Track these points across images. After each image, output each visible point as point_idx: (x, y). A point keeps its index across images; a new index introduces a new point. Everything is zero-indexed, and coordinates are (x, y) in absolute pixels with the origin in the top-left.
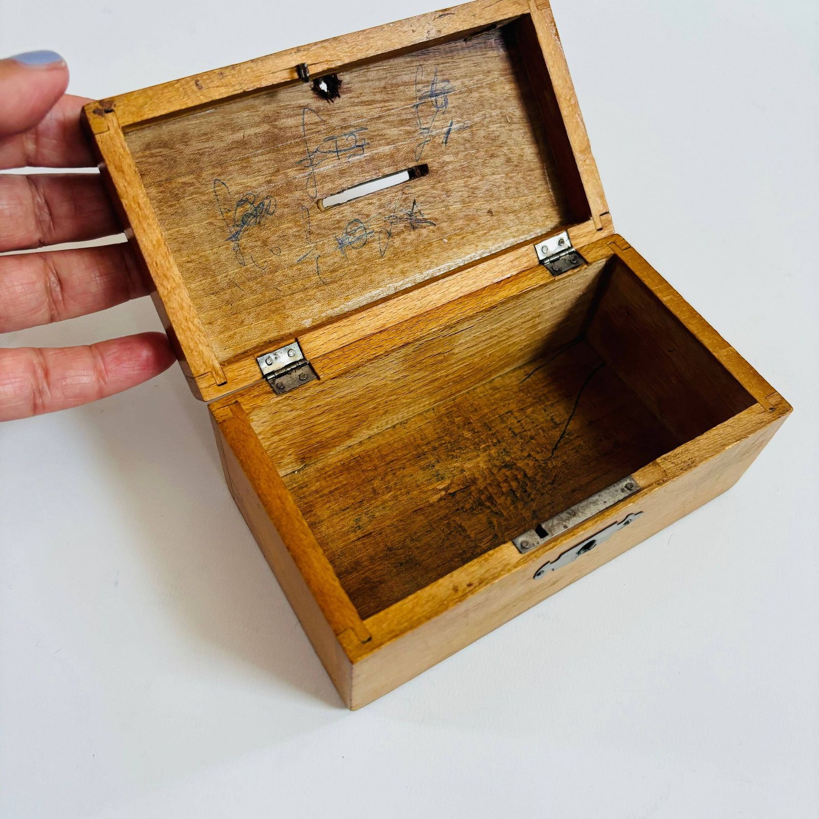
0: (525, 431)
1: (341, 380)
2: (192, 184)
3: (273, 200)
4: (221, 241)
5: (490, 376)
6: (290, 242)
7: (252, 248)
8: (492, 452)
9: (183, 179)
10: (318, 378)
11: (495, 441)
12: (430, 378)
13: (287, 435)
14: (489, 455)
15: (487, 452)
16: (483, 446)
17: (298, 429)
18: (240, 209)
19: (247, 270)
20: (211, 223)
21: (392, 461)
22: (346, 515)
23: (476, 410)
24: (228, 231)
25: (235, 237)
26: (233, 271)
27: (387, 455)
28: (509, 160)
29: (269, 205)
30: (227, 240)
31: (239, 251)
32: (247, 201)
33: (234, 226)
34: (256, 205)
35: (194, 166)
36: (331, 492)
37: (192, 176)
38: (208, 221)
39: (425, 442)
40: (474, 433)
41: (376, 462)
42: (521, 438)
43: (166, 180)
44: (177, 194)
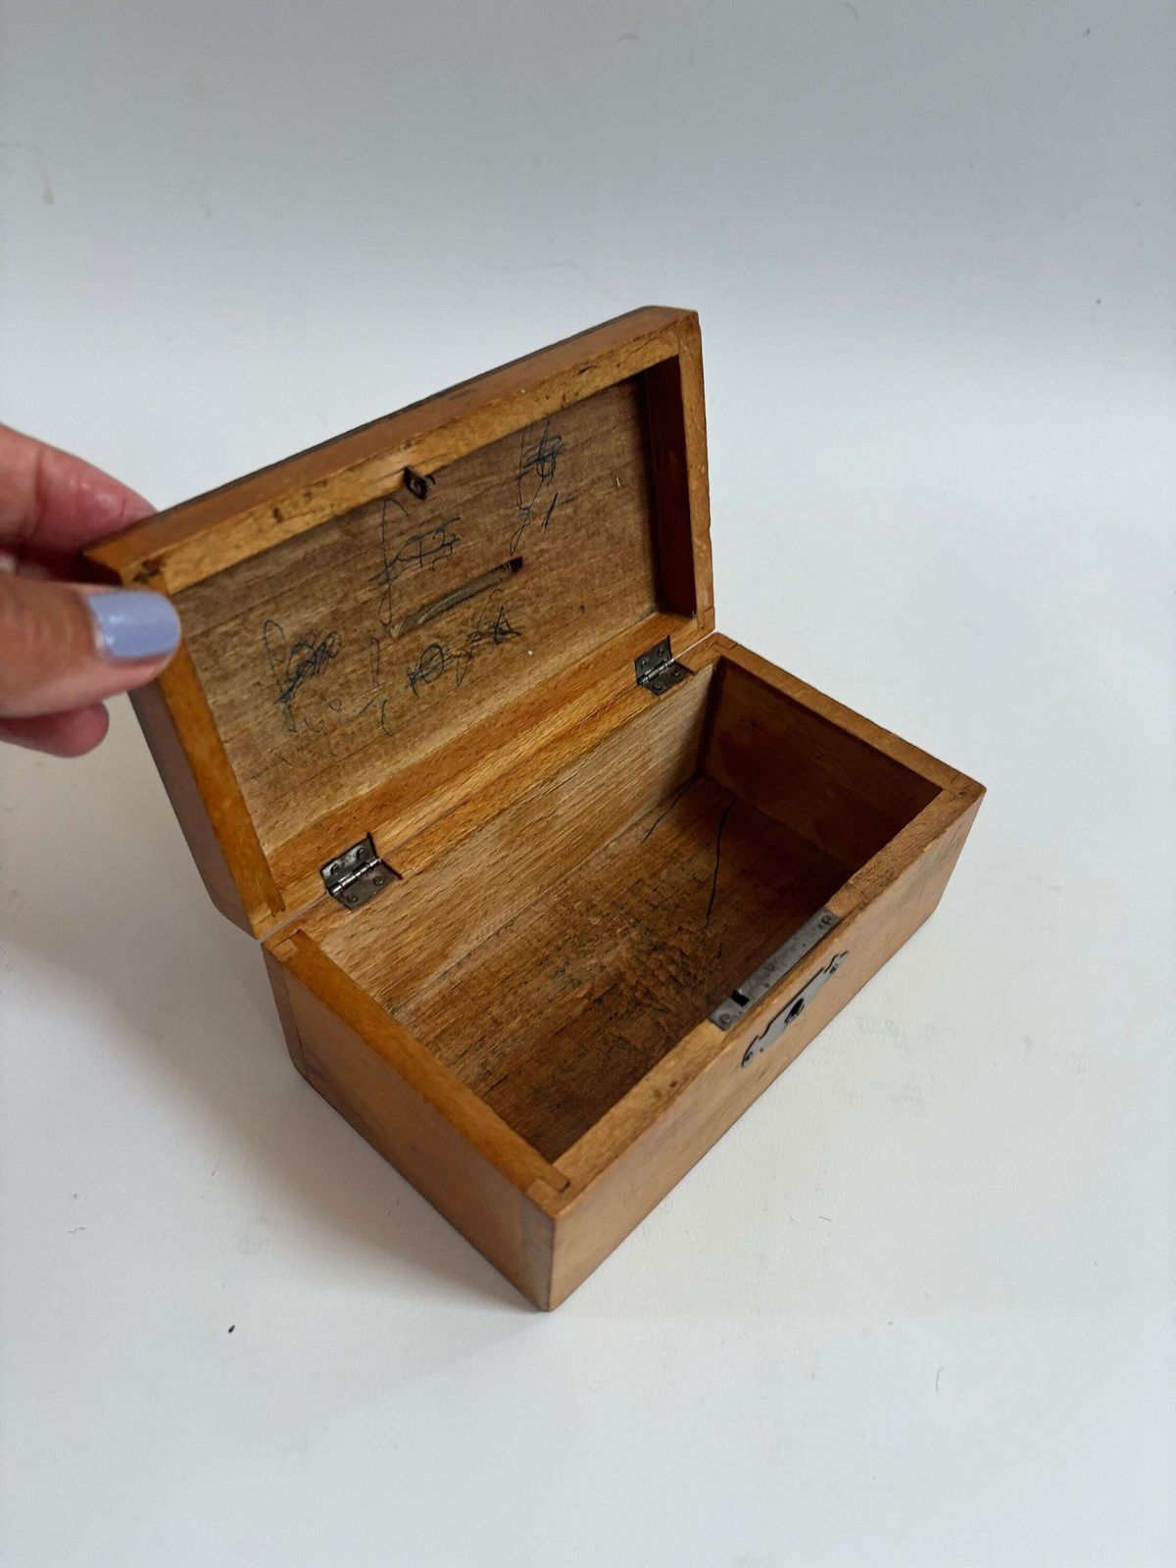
0: (666, 900)
1: (427, 876)
2: (236, 633)
3: (337, 637)
4: (268, 705)
5: (603, 841)
6: (354, 689)
7: (306, 706)
8: (633, 935)
9: (223, 629)
10: (400, 877)
11: (632, 920)
12: (533, 856)
13: (368, 968)
14: (631, 940)
15: (627, 937)
16: (619, 930)
17: (381, 956)
18: (296, 657)
19: (297, 737)
20: (258, 684)
21: (508, 977)
22: (467, 1061)
23: (596, 888)
24: (279, 690)
25: (285, 697)
26: (281, 741)
27: (499, 971)
28: (610, 537)
29: (332, 645)
30: (275, 703)
31: (290, 714)
32: (305, 643)
33: (286, 682)
34: (315, 648)
35: (239, 609)
36: (436, 1037)
37: (238, 621)
38: (253, 682)
39: (543, 943)
40: (603, 917)
41: (487, 984)
42: (665, 909)
43: (202, 634)
44: (216, 651)
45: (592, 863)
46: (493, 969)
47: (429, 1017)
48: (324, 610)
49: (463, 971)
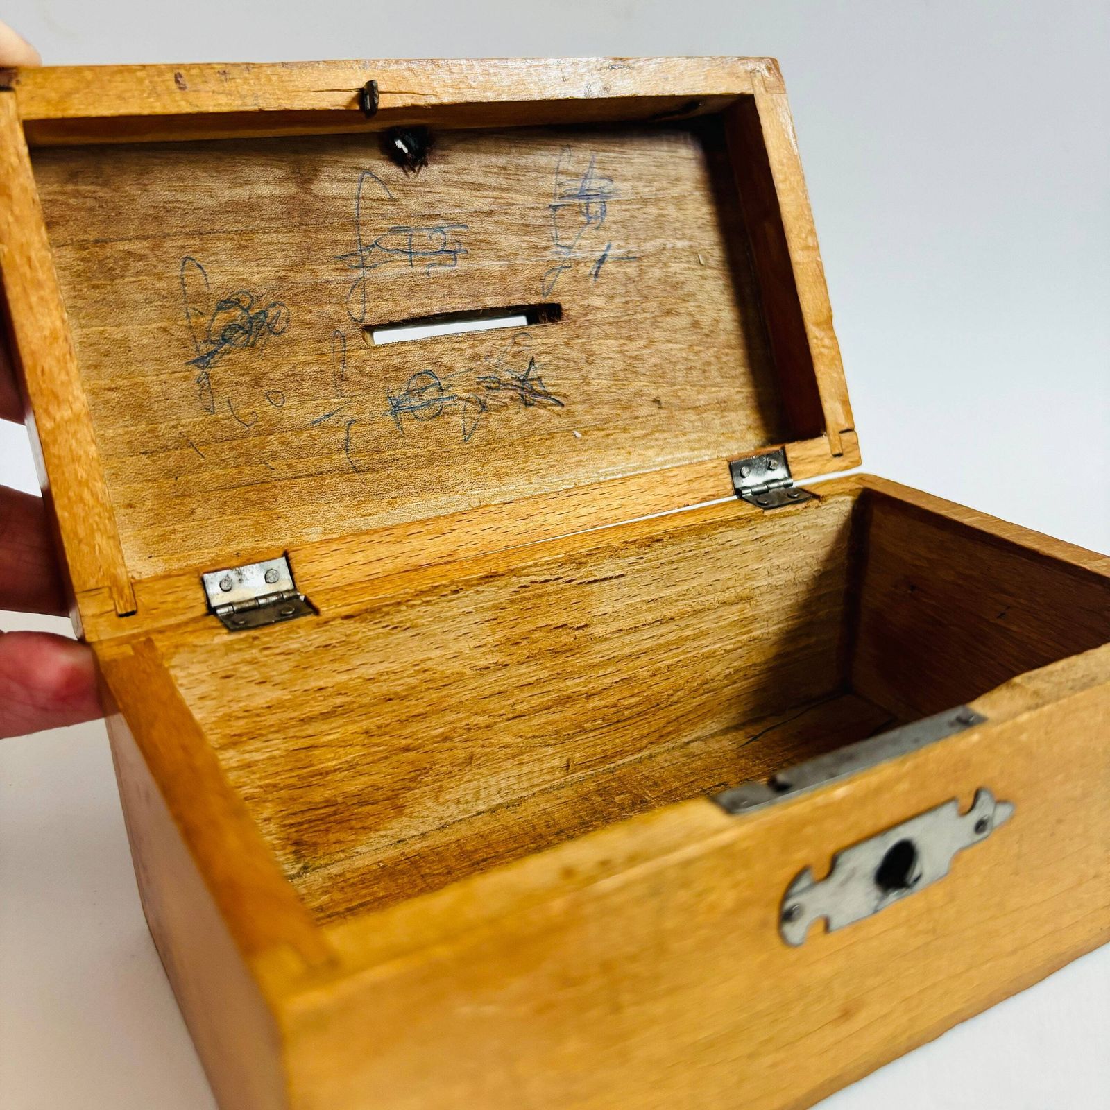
2: (142, 258)
3: (284, 311)
4: (177, 363)
6: (306, 387)
7: (231, 384)
9: (127, 246)
18: (222, 316)
19: (215, 422)
20: (165, 330)
24: (194, 348)
25: (204, 360)
26: (190, 418)
28: (696, 324)
29: (276, 318)
30: (187, 364)
31: (208, 387)
32: (237, 303)
33: (205, 342)
34: (252, 313)
35: (151, 229)
37: (145, 244)
38: (160, 325)
43: (97, 241)
44: (112, 269)
45: (659, 759)
46: (469, 848)
47: (353, 885)
48: (269, 272)
49: (425, 844)
